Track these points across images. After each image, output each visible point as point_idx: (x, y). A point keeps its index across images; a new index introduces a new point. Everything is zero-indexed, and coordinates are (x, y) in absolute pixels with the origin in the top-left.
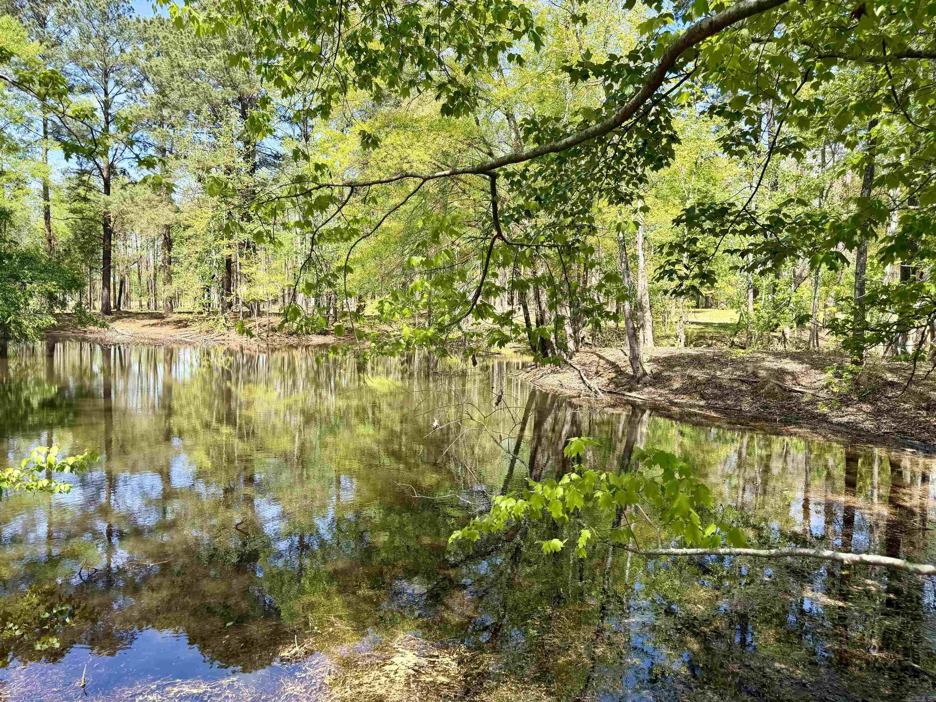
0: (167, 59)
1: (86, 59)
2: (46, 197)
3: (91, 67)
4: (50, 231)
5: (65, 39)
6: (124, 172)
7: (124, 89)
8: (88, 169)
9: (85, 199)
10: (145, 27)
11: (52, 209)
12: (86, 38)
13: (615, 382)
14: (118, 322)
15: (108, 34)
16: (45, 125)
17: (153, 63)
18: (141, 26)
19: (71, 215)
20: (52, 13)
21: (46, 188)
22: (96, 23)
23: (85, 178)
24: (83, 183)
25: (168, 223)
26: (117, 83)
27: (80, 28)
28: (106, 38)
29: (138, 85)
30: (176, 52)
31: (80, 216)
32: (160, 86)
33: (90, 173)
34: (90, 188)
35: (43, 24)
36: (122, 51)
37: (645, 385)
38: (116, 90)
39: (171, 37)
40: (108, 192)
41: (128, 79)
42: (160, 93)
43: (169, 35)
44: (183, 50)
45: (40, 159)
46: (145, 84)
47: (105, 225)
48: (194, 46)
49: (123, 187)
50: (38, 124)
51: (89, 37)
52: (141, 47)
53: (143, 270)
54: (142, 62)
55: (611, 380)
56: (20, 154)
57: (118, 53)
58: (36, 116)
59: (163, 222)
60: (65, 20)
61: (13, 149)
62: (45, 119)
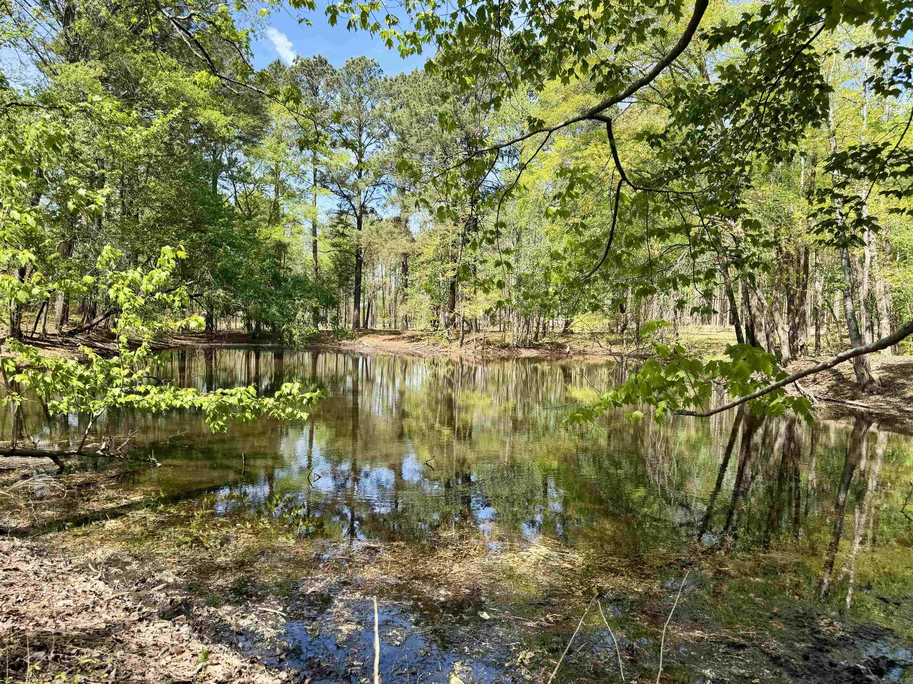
0: (407, 110)
1: (345, 117)
2: (314, 233)
3: (349, 124)
4: (317, 262)
5: (331, 103)
6: (372, 211)
7: (374, 140)
8: (346, 210)
9: (343, 235)
10: (391, 85)
11: (319, 244)
12: (346, 100)
13: (835, 390)
14: (365, 337)
15: (362, 95)
16: (315, 175)
17: (396, 115)
18: (387, 84)
19: (332, 249)
20: (323, 83)
21: (315, 227)
22: (354, 86)
23: (343, 217)
24: (341, 221)
25: (405, 251)
26: (369, 135)
27: (341, 92)
28: (361, 98)
29: (385, 135)
30: (414, 102)
31: (339, 249)
32: (402, 134)
33: (347, 213)
34: (347, 226)
35: (316, 94)
36: (373, 107)
37: (871, 393)
38: (368, 140)
39: (411, 91)
40: (360, 228)
41: (377, 131)
42: (402, 140)
43: (410, 89)
44: (420, 99)
45: (310, 202)
46: (391, 133)
47: (358, 256)
48: (429, 95)
49: (372, 224)
50: (310, 175)
51: (348, 99)
52: (388, 102)
53: (387, 296)
54: (388, 115)
55: (830, 388)
56: (297, 200)
57: (370, 109)
58: (309, 168)
59: (401, 251)
60: (332, 87)
61: (291, 196)
62: (316, 170)
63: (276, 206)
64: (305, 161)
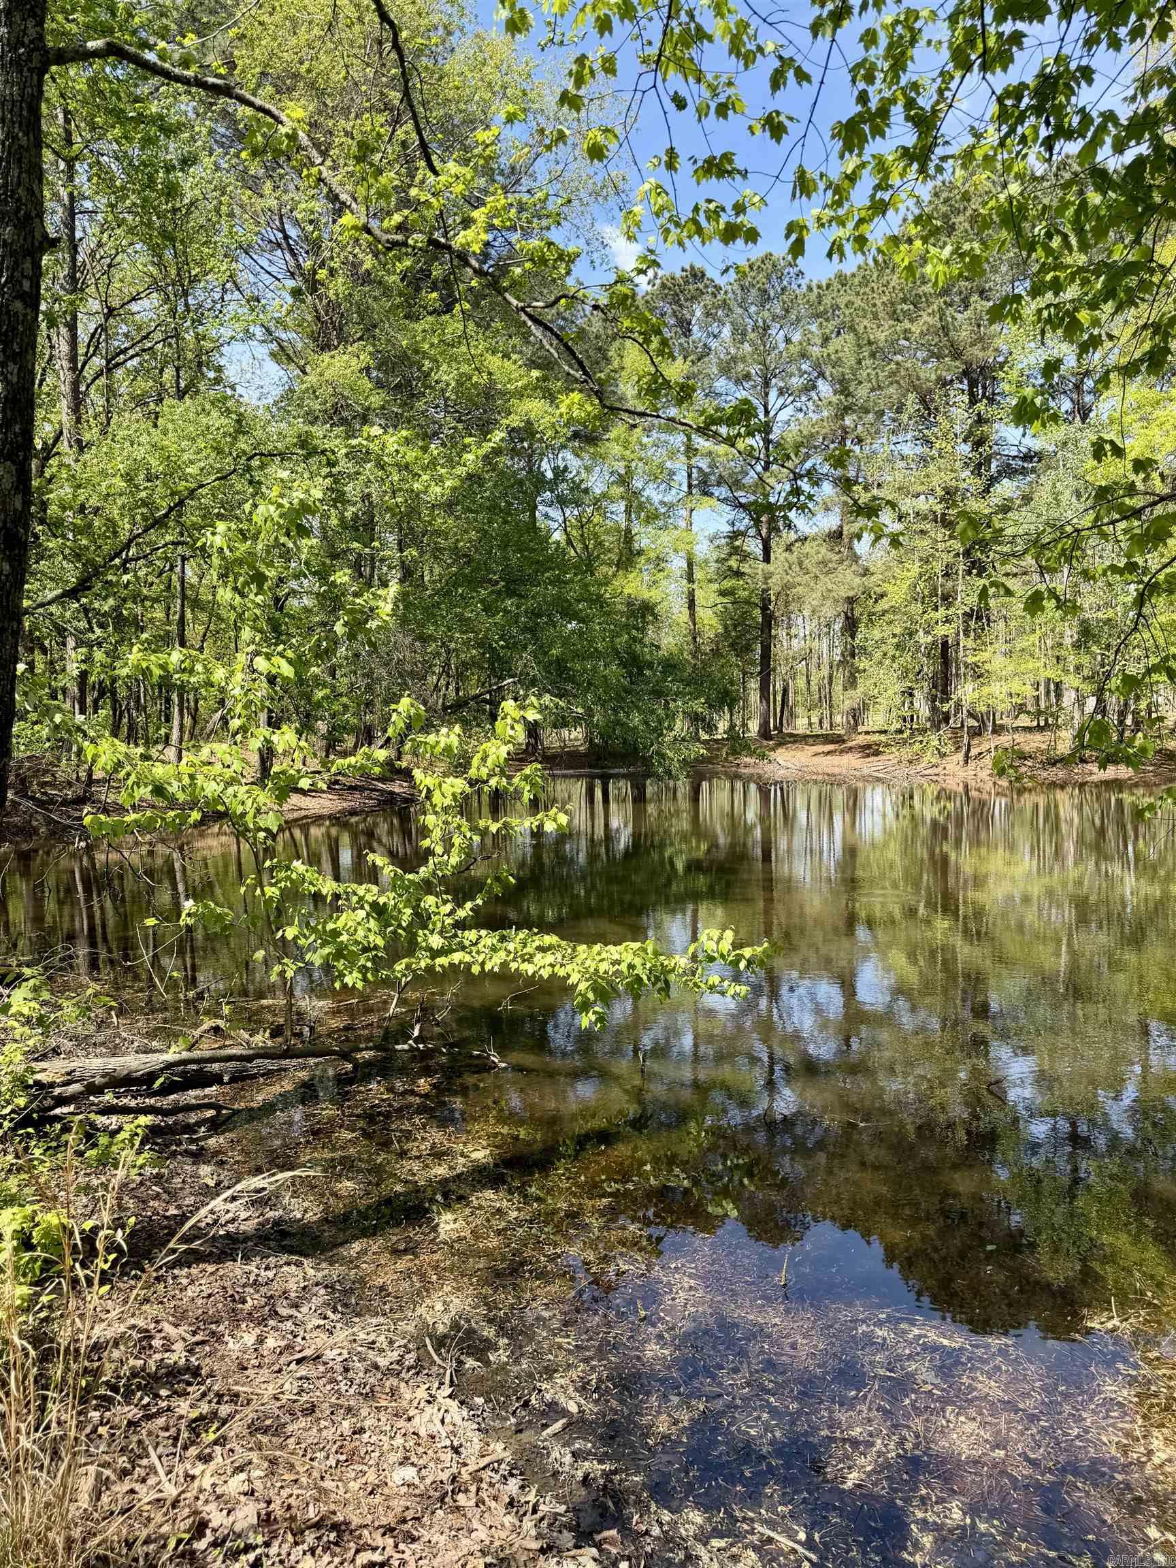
0: (850, 337)
1: (740, 367)
2: (690, 578)
3: (747, 377)
4: (695, 625)
5: (714, 344)
7: (790, 399)
8: (743, 529)
9: (738, 574)
10: (819, 296)
11: (699, 594)
12: (740, 334)
14: (780, 751)
15: (769, 322)
16: (690, 476)
17: (831, 349)
18: (813, 297)
19: (720, 600)
20: (699, 312)
21: (690, 565)
22: (753, 309)
23: (738, 542)
24: (735, 551)
25: (851, 594)
26: (781, 393)
27: (732, 323)
28: (766, 328)
29: (811, 387)
30: (865, 322)
31: (732, 599)
32: (841, 381)
33: (745, 534)
34: (745, 557)
35: (687, 332)
36: (788, 341)
38: (781, 401)
39: (858, 302)
40: (767, 559)
41: (796, 382)
42: (841, 393)
43: (852, 298)
44: (875, 316)
45: (683, 524)
46: (820, 383)
47: (764, 609)
48: (892, 303)
49: (789, 548)
50: (682, 477)
51: (744, 334)
52: (813, 328)
53: (813, 670)
54: (815, 351)
56: (660, 523)
57: (782, 346)
58: (679, 465)
59: (844, 593)
60: (714, 317)
61: (652, 518)
62: (690, 467)
63: (628, 537)
64: (672, 455)
